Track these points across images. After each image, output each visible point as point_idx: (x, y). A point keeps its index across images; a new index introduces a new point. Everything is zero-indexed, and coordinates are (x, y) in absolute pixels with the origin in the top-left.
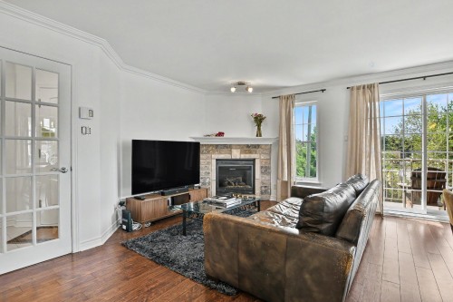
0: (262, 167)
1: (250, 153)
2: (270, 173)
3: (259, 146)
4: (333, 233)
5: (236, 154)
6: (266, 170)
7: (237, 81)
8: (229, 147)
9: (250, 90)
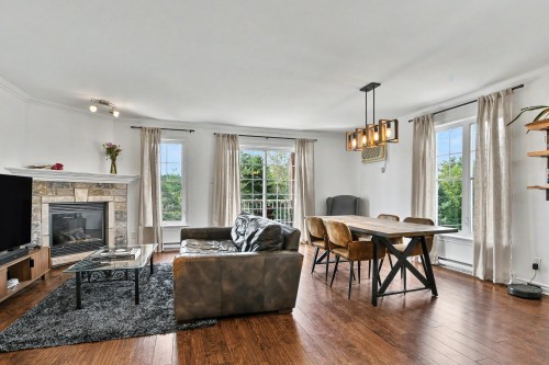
0: (116, 213)
1: (102, 194)
2: (126, 220)
3: (113, 185)
4: (284, 248)
5: (82, 196)
6: (121, 216)
7: (100, 98)
8: (71, 187)
9: (116, 114)
